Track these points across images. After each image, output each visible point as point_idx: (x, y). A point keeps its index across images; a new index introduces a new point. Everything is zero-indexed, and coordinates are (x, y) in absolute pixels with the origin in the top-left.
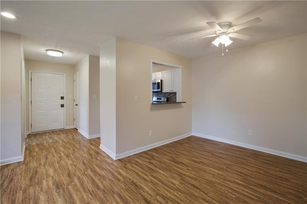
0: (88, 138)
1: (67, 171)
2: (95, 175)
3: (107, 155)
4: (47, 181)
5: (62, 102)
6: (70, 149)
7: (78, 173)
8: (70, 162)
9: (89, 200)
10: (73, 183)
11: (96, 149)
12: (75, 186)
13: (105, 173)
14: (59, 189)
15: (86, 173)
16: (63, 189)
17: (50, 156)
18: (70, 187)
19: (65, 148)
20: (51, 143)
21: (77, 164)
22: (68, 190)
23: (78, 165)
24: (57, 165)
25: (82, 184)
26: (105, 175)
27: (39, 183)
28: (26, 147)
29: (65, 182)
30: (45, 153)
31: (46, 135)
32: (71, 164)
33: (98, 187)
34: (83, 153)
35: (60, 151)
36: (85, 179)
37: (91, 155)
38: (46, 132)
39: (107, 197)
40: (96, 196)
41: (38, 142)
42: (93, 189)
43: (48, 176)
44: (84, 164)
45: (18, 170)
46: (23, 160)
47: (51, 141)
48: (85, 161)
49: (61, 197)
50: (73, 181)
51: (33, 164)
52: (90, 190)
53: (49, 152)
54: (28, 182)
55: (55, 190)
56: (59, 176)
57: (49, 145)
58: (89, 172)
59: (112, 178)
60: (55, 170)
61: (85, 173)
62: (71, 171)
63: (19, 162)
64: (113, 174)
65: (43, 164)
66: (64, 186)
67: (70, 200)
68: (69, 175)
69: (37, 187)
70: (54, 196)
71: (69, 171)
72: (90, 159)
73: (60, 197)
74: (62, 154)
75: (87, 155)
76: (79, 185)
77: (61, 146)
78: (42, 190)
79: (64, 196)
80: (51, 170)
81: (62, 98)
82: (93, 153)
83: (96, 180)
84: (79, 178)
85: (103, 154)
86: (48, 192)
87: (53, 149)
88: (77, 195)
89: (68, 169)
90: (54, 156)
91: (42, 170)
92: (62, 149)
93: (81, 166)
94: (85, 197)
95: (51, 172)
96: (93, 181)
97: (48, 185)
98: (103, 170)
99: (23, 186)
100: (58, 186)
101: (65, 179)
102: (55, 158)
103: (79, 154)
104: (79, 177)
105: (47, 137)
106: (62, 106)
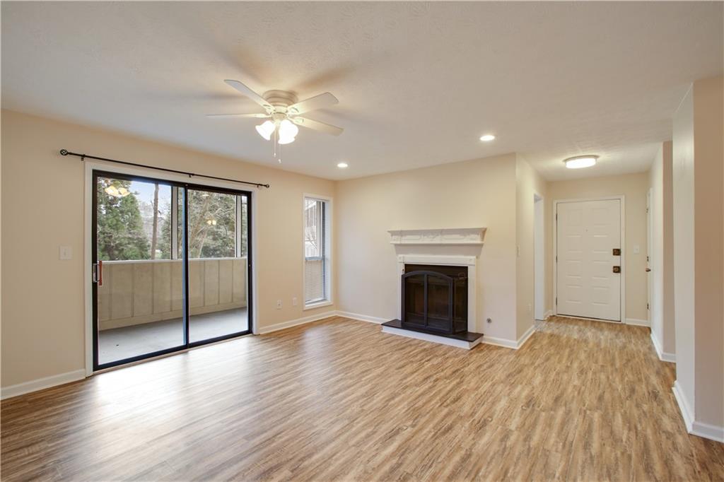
0: (661, 358)
1: (559, 392)
2: (602, 427)
3: (680, 413)
4: (523, 389)
5: (616, 261)
6: (596, 362)
7: (574, 406)
8: (576, 382)
9: (554, 449)
10: (552, 412)
11: (659, 388)
12: (552, 418)
13: (628, 439)
14: (528, 407)
15: (588, 412)
16: (533, 410)
17: (554, 359)
18: (543, 414)
19: (590, 355)
20: (575, 340)
21: (587, 391)
22: (539, 416)
23: (587, 394)
24: (553, 376)
25: (564, 423)
26: (624, 440)
27: (513, 386)
28: (535, 333)
29: (543, 404)
30: (552, 351)
31: (576, 324)
32: (575, 386)
33: (587, 446)
34: (617, 379)
35: (577, 358)
36: (577, 419)
37: (633, 391)
38: (580, 320)
39: (586, 470)
40: (569, 452)
41: (556, 332)
42: (574, 442)
43: (529, 383)
44: (600, 398)
45: (505, 358)
46: (518, 348)
47: (576, 336)
48: (607, 396)
49: (523, 416)
50: (555, 410)
51: (525, 360)
52: (570, 439)
53: (558, 353)
54: (503, 377)
55: (522, 404)
56: (542, 391)
57: (567, 342)
58: (596, 416)
59: (637, 455)
60: (545, 381)
61: (585, 412)
62: (565, 395)
63: (513, 349)
64: (646, 451)
65: (536, 364)
66: (536, 408)
67: (529, 428)
68: (557, 400)
69: (508, 388)
70: (516, 410)
71: (562, 394)
72: (623, 396)
73: (520, 417)
74: (576, 365)
75: (624, 389)
76: (558, 420)
77: (585, 351)
78: (509, 395)
79: (526, 419)
80: (539, 377)
81: (617, 252)
82: (642, 389)
83: (596, 436)
84: (568, 413)
85: (668, 406)
86: (513, 402)
87: (567, 350)
88: (543, 430)
89: (565, 389)
90: (560, 362)
91: (529, 372)
92: (583, 356)
93: (590, 399)
94: (552, 441)
95: (538, 380)
96: (589, 431)
97: (520, 393)
98: (630, 429)
99: (496, 378)
100: (531, 402)
101: (546, 400)
102: (559, 366)
103: (608, 378)
104: (570, 411)
105: (576, 327)
106: (617, 270)
